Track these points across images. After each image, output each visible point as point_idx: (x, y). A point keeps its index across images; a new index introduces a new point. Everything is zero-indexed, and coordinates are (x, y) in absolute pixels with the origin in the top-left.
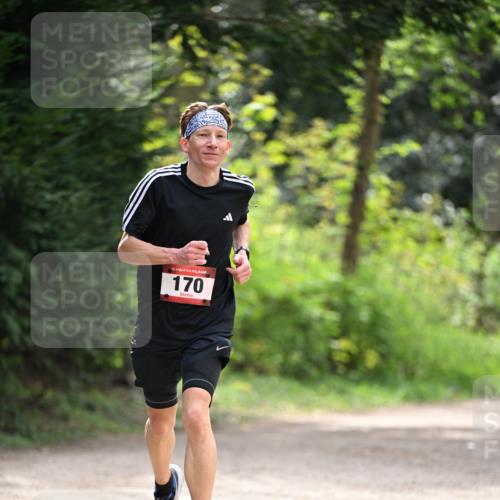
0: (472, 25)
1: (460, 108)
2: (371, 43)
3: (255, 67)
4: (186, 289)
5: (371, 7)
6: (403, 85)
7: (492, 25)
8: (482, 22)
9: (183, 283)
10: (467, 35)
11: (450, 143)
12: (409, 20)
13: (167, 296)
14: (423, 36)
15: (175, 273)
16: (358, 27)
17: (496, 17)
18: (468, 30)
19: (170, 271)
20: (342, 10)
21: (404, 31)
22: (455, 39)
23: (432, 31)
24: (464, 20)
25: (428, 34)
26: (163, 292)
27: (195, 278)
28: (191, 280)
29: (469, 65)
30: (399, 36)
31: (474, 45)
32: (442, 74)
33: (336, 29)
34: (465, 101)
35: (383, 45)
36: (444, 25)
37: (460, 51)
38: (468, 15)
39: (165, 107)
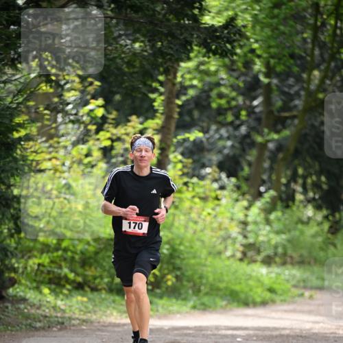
0: (238, 51)
1: (230, 108)
2: (169, 64)
3: (90, 80)
4: (134, 228)
5: (169, 39)
6: (191, 92)
7: (253, 51)
8: (246, 49)
9: (133, 225)
10: (235, 57)
11: (223, 132)
12: (195, 48)
13: (125, 231)
14: (206, 59)
15: (129, 220)
16: (161, 53)
17: (256, 46)
18: (236, 54)
19: (126, 219)
20: (149, 41)
21: (192, 55)
22: (227, 60)
23: (211, 55)
24: (233, 47)
25: (209, 57)
26: (123, 229)
27: (138, 222)
28: (136, 223)
29: (237, 78)
30: (189, 59)
31: (240, 65)
32: (218, 85)
33: (146, 54)
34: (234, 103)
35: (179, 65)
36: (219, 51)
37: (230, 69)
38: (236, 44)
39: (28, 107)
